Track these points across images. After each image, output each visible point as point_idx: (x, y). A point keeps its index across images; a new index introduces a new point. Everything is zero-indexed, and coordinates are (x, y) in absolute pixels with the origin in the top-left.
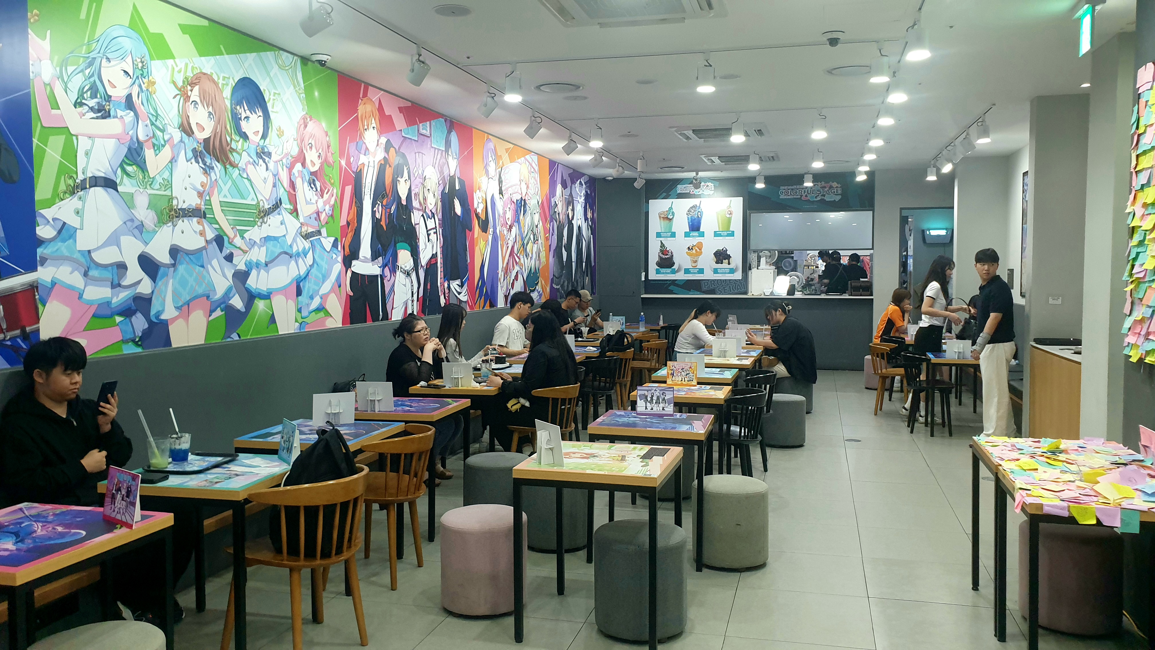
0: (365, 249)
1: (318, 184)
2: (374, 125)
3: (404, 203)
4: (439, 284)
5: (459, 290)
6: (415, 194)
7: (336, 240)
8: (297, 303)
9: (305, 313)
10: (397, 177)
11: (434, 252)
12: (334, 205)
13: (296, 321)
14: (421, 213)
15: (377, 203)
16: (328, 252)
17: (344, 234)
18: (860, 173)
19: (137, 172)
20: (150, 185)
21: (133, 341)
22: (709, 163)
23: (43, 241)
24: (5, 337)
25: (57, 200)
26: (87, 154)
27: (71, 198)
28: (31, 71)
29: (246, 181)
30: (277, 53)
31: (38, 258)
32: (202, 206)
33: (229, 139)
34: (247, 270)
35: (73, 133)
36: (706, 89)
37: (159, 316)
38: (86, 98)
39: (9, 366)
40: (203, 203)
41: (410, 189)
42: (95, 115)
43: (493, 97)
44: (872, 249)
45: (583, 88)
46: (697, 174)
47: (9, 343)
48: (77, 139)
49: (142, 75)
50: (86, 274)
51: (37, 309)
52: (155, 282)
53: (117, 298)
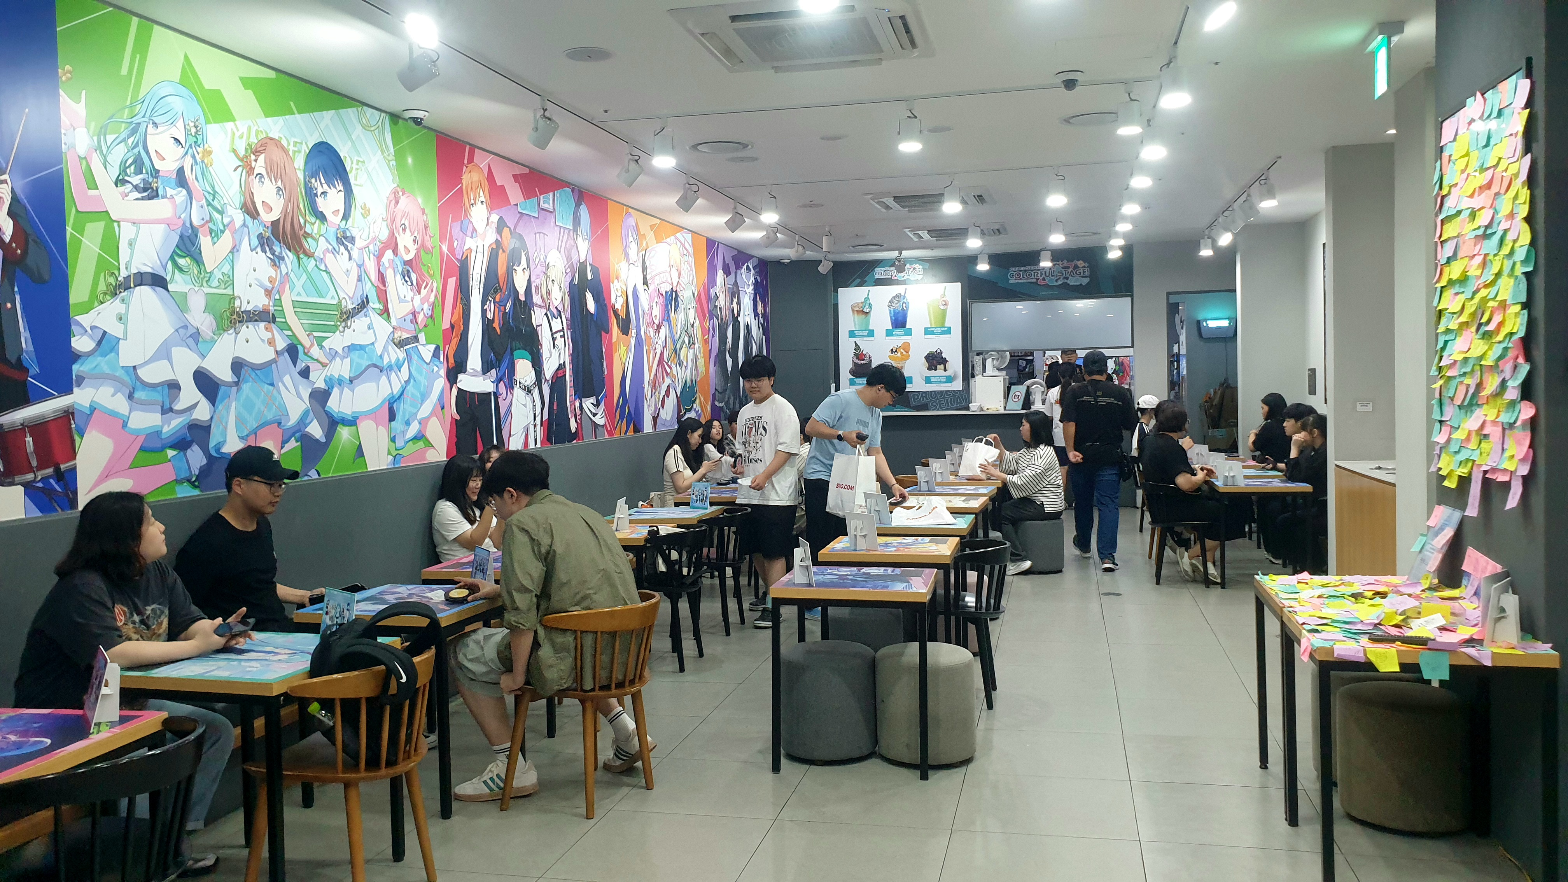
0: (474, 360)
1: (414, 276)
2: (483, 199)
3: (522, 298)
4: (568, 403)
5: (593, 411)
6: (536, 287)
7: (437, 348)
8: (390, 430)
9: (400, 443)
10: (513, 266)
11: (562, 362)
12: (434, 303)
13: (389, 453)
14: (544, 311)
15: (488, 299)
16: (428, 364)
17: (447, 341)
18: (1113, 248)
19: (191, 266)
20: (207, 281)
21: (189, 481)
22: (916, 240)
23: (80, 356)
24: (35, 477)
25: (96, 304)
26: (131, 245)
27: (112, 301)
28: (63, 142)
29: (324, 274)
30: (360, 109)
31: (74, 377)
32: (271, 308)
33: (302, 221)
34: (327, 388)
35: (113, 218)
36: (910, 147)
37: (219, 449)
38: (129, 174)
39: (41, 514)
40: (271, 304)
41: (529, 280)
42: (139, 196)
43: (636, 161)
44: (1132, 346)
45: (752, 147)
46: (901, 253)
47: (40, 485)
48: (119, 226)
49: (195, 142)
50: (130, 397)
51: (73, 441)
52: (214, 405)
53: (169, 426)
